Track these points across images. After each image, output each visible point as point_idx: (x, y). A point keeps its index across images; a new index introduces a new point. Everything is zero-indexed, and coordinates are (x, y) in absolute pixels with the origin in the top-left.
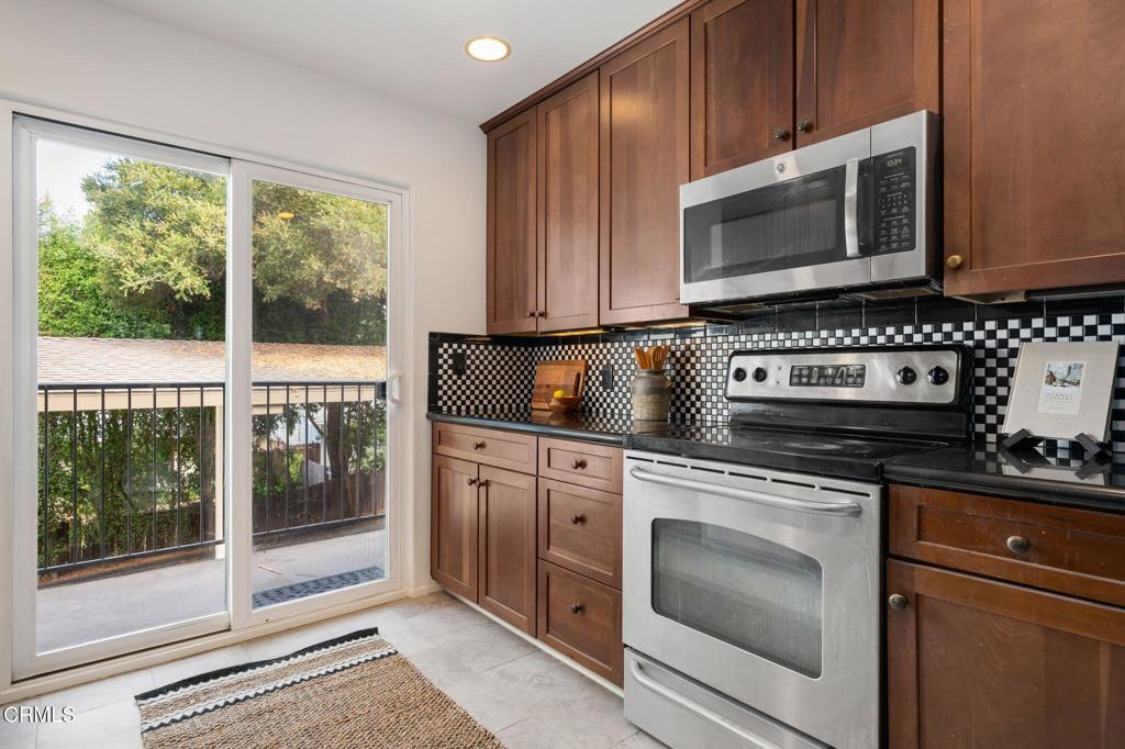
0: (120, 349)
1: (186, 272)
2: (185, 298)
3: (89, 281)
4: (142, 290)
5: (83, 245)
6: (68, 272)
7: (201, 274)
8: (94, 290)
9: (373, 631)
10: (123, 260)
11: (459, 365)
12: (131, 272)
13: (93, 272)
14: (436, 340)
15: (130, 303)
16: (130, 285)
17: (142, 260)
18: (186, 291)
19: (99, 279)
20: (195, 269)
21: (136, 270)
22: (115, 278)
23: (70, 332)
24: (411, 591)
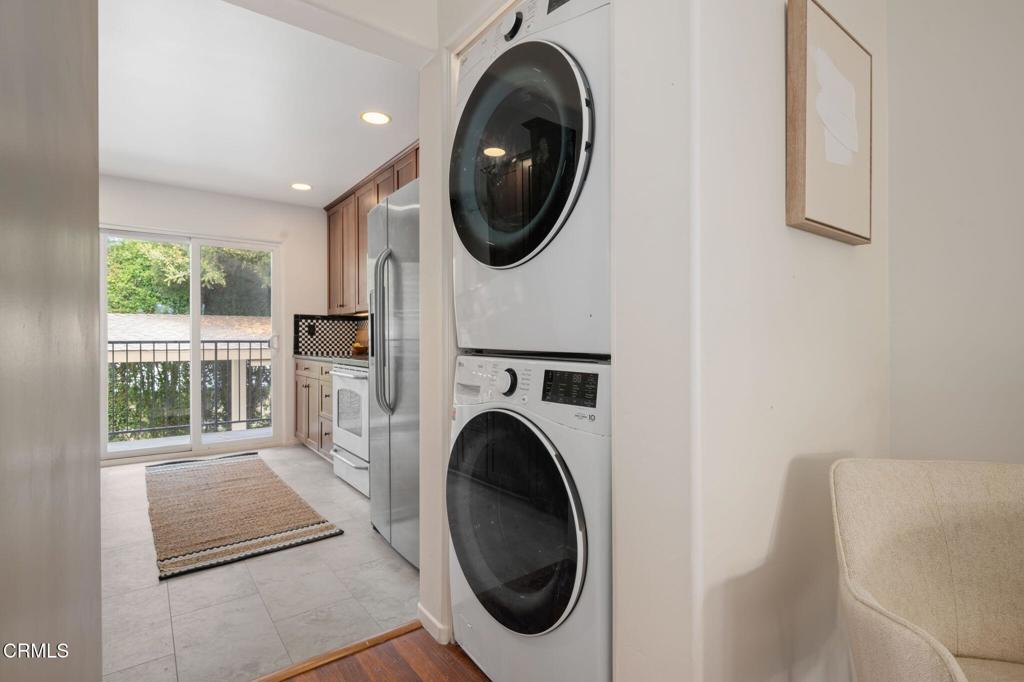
0: (166, 321)
1: (208, 268)
2: (209, 286)
3: (146, 274)
4: (179, 282)
5: (142, 251)
6: (132, 268)
7: (219, 269)
8: (150, 280)
9: (256, 453)
10: (167, 261)
11: (312, 331)
12: (172, 269)
13: (149, 267)
14: (298, 318)
15: (173, 289)
16: (171, 278)
17: (180, 261)
18: (209, 281)
19: (151, 273)
20: (216, 266)
21: (176, 267)
22: (162, 274)
23: (134, 310)
24: (284, 442)
